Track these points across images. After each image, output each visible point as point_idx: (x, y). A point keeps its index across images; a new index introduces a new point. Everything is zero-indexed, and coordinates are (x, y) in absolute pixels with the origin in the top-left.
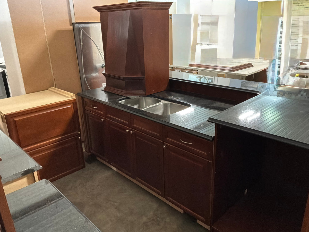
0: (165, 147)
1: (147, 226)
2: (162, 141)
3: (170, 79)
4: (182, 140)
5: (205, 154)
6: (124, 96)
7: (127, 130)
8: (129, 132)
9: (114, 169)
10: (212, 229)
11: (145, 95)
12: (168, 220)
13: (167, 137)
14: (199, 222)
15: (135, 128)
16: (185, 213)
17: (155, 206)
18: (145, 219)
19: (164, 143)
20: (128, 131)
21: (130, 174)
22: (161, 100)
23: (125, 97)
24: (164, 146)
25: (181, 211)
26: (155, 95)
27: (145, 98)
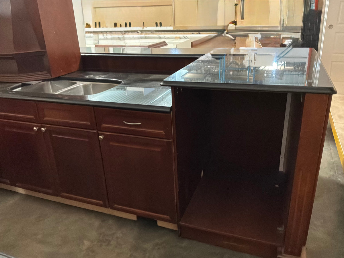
0: (102, 138)
1: (93, 251)
2: (95, 131)
3: (81, 54)
4: (126, 122)
5: (162, 133)
6: (18, 82)
7: (35, 128)
8: (39, 130)
9: (21, 191)
10: (180, 227)
11: (51, 78)
12: (119, 234)
13: (103, 124)
14: (160, 223)
15: (47, 123)
16: (139, 217)
17: (96, 223)
18: (87, 243)
19: (99, 132)
20: (37, 129)
21: (50, 191)
22: (76, 82)
23: (20, 84)
24: (100, 137)
25: (134, 217)
26: (67, 76)
27: (51, 82)
